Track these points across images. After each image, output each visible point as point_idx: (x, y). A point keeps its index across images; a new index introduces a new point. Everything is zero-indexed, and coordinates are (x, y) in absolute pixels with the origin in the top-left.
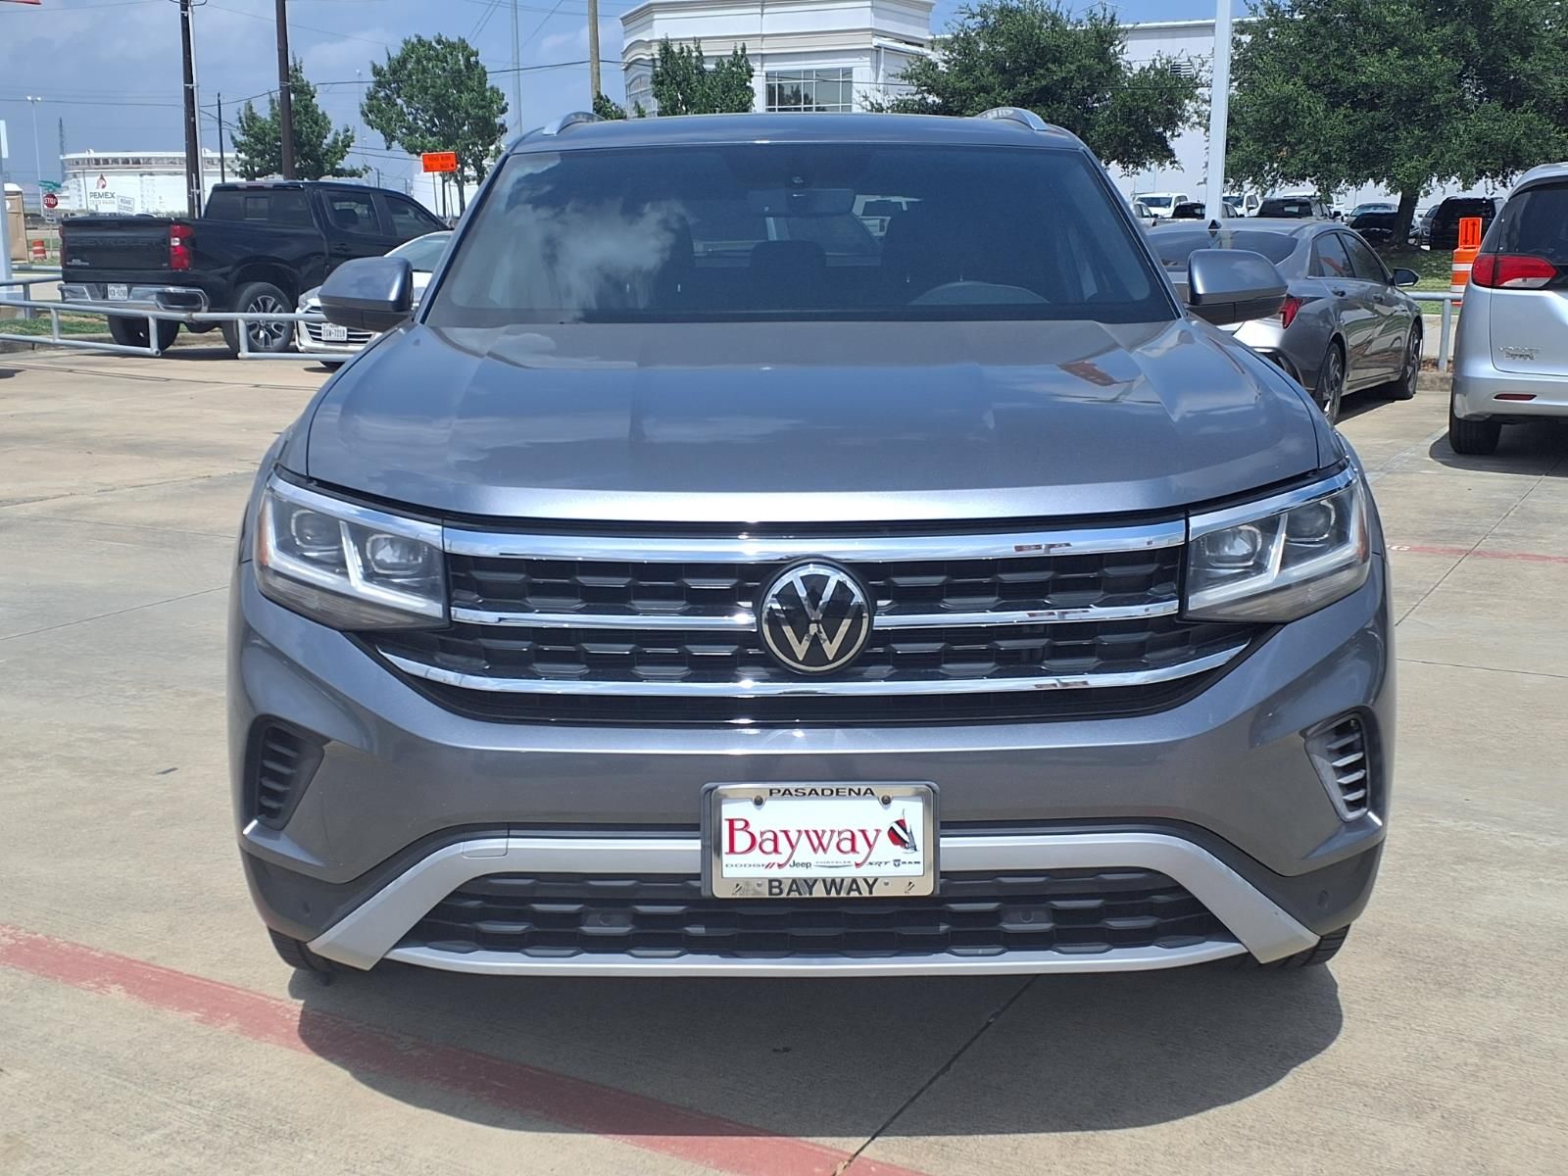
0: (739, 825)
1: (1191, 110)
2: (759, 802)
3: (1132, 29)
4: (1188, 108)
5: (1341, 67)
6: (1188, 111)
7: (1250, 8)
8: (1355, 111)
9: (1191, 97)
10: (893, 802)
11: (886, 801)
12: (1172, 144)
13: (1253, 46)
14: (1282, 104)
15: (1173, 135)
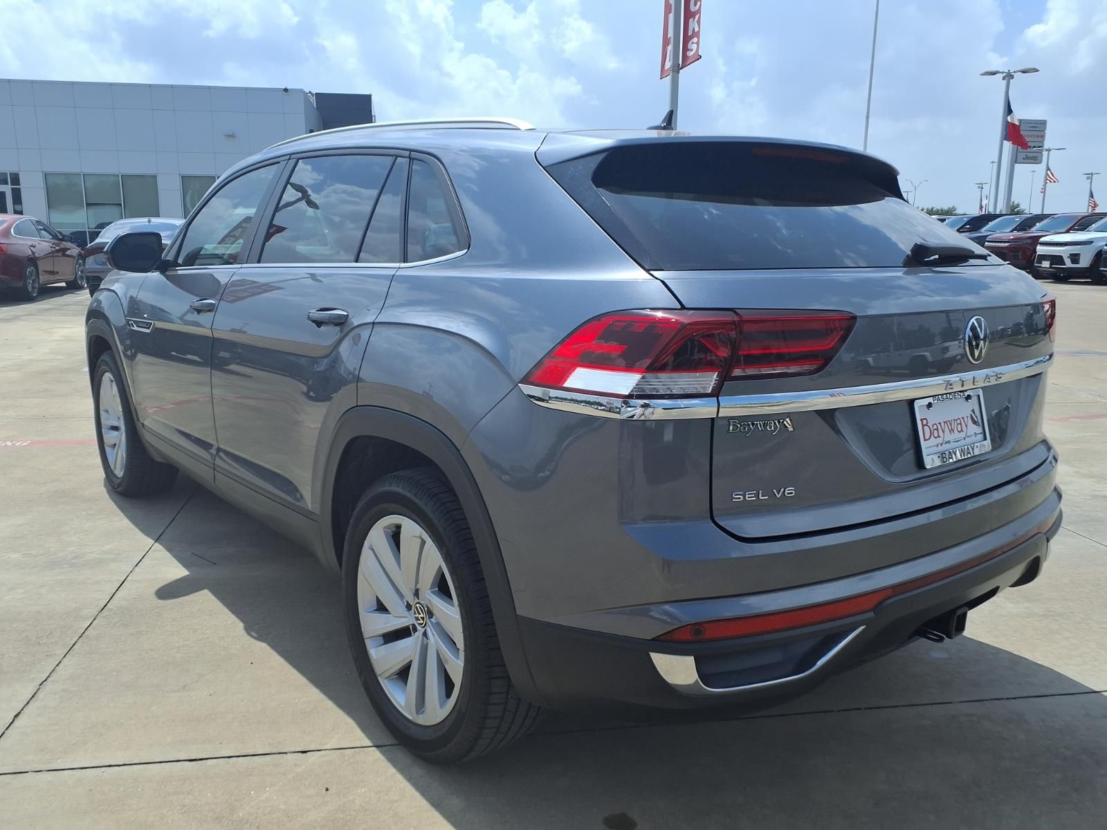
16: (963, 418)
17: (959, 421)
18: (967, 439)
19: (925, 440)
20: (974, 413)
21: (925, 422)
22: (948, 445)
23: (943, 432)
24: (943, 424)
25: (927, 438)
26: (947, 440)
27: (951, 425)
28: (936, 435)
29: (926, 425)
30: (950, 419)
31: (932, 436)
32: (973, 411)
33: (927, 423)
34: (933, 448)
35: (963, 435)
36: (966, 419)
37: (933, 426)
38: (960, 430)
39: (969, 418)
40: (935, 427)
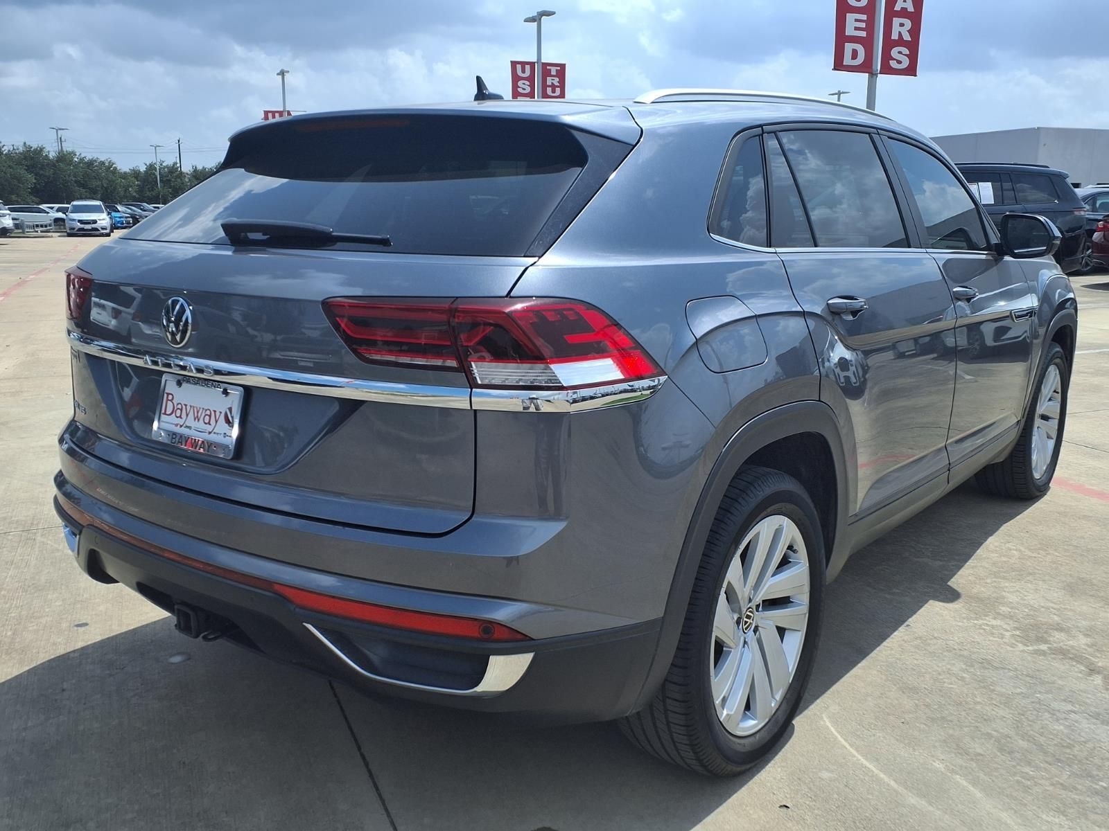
16: (215, 411)
17: (208, 412)
18: (212, 434)
19: (165, 414)
20: (231, 413)
21: (170, 397)
22: (188, 430)
23: (187, 415)
24: (188, 408)
25: (167, 413)
26: (188, 425)
27: (198, 412)
28: (178, 415)
29: (171, 401)
30: (198, 406)
31: (174, 414)
32: (230, 409)
33: (173, 398)
34: (171, 425)
35: (209, 428)
36: (218, 414)
37: (178, 404)
38: (207, 421)
39: (223, 415)
40: (179, 406)
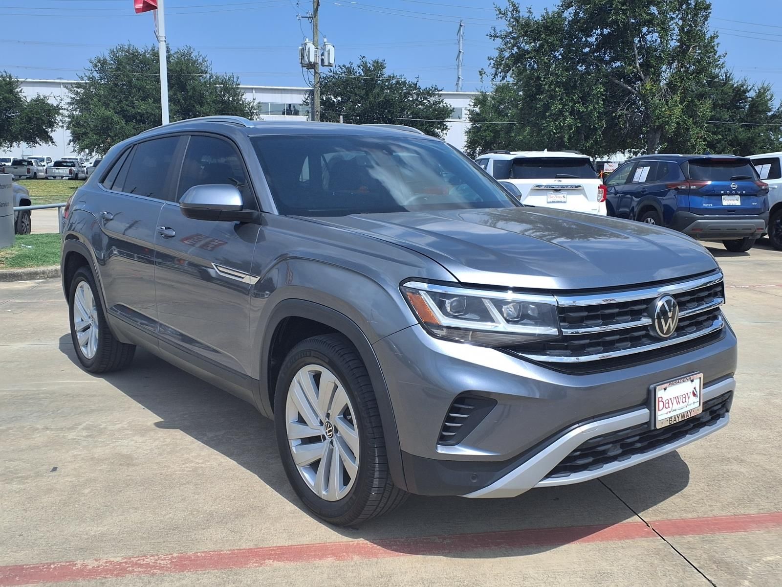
0: (660, 399)
1: (59, 120)
2: (665, 389)
3: (24, 81)
4: (57, 119)
5: (128, 105)
6: (57, 120)
7: (80, 78)
8: (136, 124)
9: (58, 114)
10: (695, 381)
11: (692, 381)
12: (51, 134)
13: (85, 94)
14: (105, 119)
15: (52, 131)
